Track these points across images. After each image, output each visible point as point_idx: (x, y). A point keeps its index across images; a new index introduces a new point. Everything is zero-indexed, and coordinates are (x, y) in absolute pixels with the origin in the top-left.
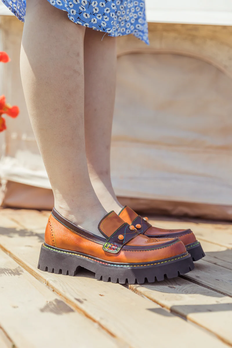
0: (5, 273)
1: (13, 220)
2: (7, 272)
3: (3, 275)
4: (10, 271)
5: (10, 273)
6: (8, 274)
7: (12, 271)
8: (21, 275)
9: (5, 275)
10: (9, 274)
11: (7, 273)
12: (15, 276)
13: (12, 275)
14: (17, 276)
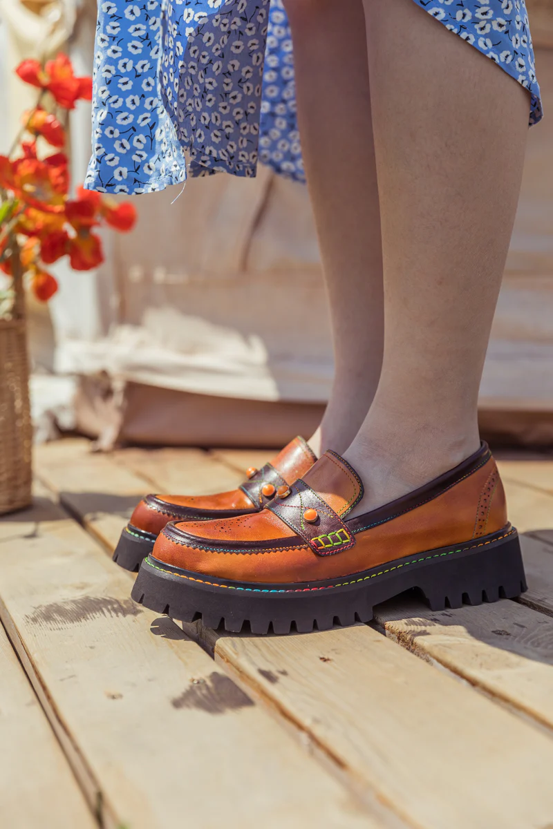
0: (104, 609)
1: (141, 475)
2: (109, 607)
3: (98, 614)
4: (115, 606)
5: (115, 611)
6: (110, 613)
7: (120, 606)
8: (139, 615)
9: (102, 615)
10: (113, 614)
11: (109, 611)
12: (125, 616)
13: (120, 614)
14: (130, 617)
